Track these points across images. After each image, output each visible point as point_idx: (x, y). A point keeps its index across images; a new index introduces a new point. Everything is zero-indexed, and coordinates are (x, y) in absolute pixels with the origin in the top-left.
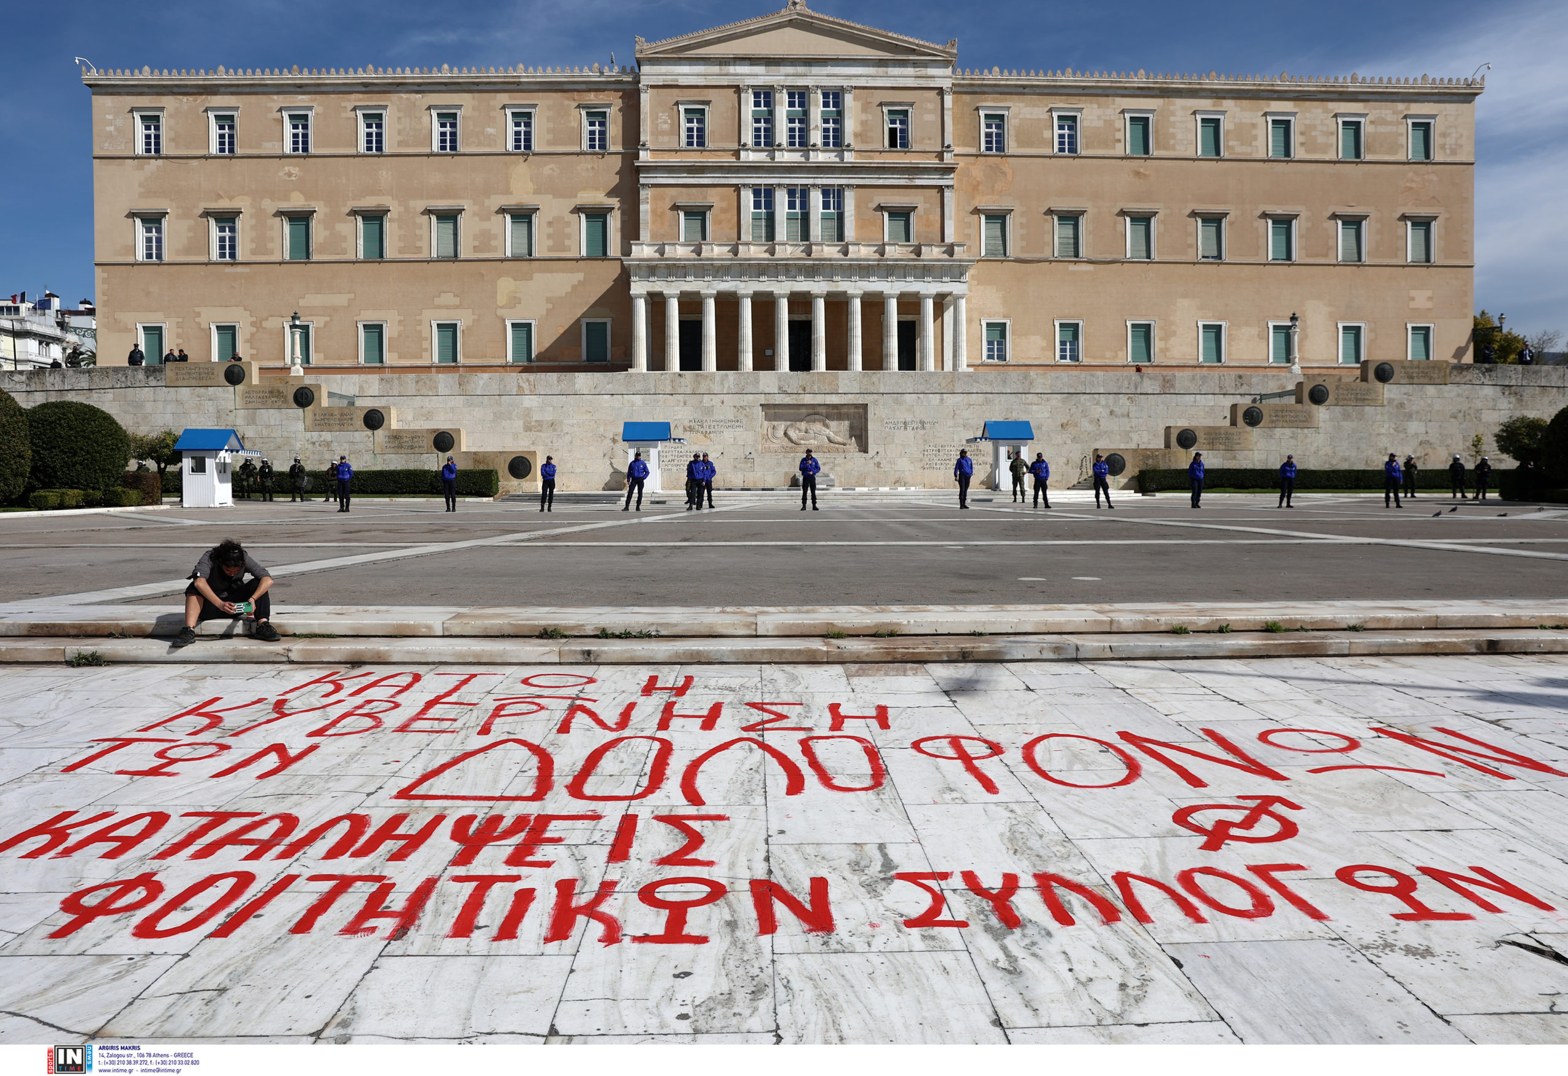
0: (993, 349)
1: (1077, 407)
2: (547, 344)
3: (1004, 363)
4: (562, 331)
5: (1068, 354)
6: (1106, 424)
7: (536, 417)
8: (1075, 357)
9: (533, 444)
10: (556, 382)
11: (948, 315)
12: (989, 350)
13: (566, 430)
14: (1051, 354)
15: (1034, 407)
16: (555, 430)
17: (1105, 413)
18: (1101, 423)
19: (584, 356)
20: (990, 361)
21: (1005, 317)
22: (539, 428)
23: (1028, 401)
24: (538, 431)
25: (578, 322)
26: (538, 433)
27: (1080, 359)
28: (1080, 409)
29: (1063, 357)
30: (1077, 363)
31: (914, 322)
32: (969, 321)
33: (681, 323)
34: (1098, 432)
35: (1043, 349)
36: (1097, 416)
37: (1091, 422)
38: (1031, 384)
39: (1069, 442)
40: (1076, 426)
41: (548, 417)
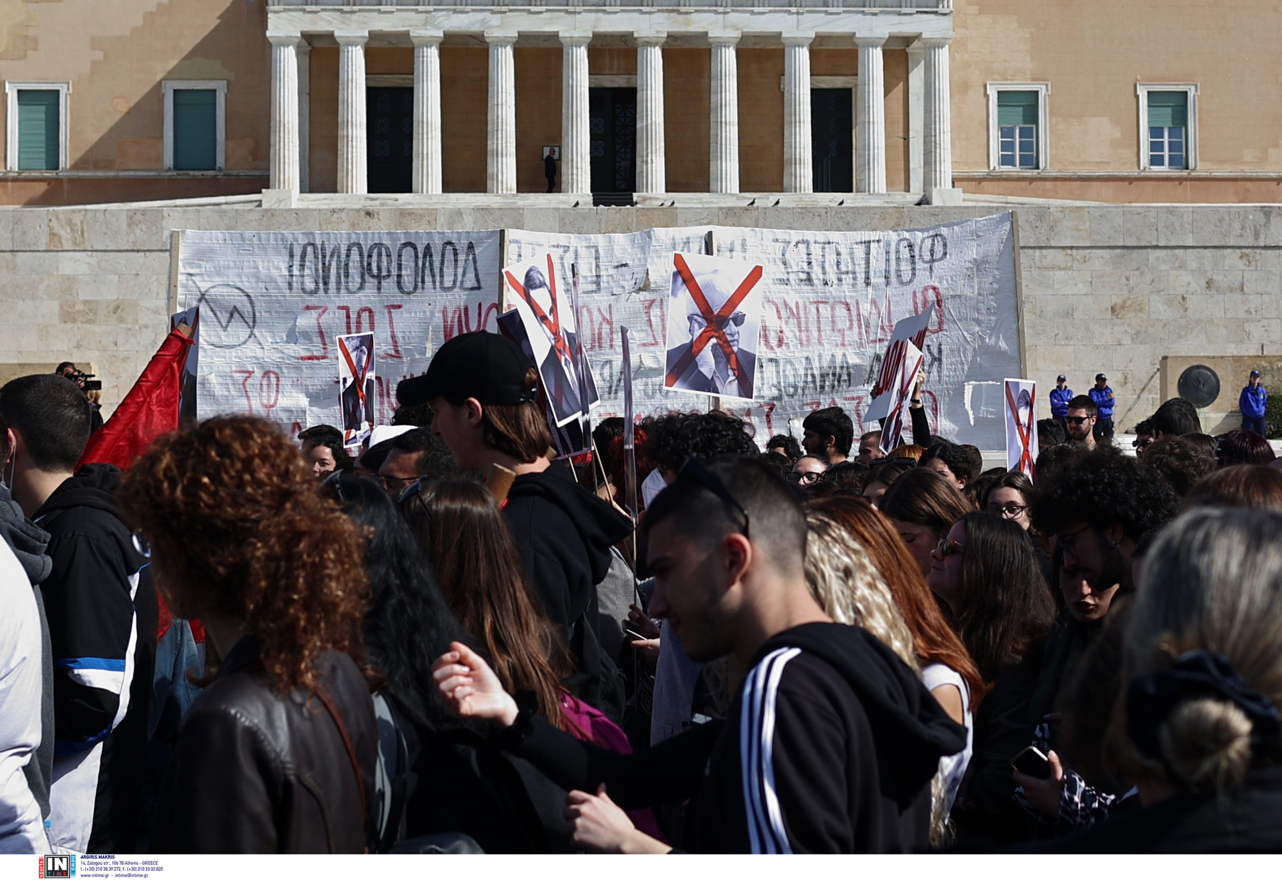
0: (1012, 144)
1: (1142, 273)
2: (93, 136)
3: (1034, 173)
4: (124, 108)
5: (1166, 153)
6: (1198, 304)
7: (85, 293)
8: (1180, 161)
9: (78, 346)
10: (124, 226)
11: (916, 78)
12: (1005, 146)
13: (143, 320)
14: (1130, 154)
15: (1059, 275)
16: (121, 320)
17: (1197, 284)
18: (1189, 304)
19: (168, 160)
20: (1006, 168)
21: (1035, 79)
22: (91, 316)
23: (1045, 263)
24: (90, 322)
25: (157, 91)
26: (88, 326)
27: (1191, 164)
28: (1148, 277)
29: (1156, 160)
30: (1184, 173)
31: (849, 91)
32: (960, 88)
33: (371, 93)
34: (1183, 322)
35: (1115, 144)
36: (1180, 291)
37: (1169, 302)
38: (1052, 228)
39: (1127, 340)
40: (1141, 310)
41: (109, 293)
